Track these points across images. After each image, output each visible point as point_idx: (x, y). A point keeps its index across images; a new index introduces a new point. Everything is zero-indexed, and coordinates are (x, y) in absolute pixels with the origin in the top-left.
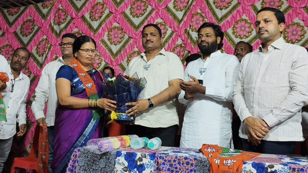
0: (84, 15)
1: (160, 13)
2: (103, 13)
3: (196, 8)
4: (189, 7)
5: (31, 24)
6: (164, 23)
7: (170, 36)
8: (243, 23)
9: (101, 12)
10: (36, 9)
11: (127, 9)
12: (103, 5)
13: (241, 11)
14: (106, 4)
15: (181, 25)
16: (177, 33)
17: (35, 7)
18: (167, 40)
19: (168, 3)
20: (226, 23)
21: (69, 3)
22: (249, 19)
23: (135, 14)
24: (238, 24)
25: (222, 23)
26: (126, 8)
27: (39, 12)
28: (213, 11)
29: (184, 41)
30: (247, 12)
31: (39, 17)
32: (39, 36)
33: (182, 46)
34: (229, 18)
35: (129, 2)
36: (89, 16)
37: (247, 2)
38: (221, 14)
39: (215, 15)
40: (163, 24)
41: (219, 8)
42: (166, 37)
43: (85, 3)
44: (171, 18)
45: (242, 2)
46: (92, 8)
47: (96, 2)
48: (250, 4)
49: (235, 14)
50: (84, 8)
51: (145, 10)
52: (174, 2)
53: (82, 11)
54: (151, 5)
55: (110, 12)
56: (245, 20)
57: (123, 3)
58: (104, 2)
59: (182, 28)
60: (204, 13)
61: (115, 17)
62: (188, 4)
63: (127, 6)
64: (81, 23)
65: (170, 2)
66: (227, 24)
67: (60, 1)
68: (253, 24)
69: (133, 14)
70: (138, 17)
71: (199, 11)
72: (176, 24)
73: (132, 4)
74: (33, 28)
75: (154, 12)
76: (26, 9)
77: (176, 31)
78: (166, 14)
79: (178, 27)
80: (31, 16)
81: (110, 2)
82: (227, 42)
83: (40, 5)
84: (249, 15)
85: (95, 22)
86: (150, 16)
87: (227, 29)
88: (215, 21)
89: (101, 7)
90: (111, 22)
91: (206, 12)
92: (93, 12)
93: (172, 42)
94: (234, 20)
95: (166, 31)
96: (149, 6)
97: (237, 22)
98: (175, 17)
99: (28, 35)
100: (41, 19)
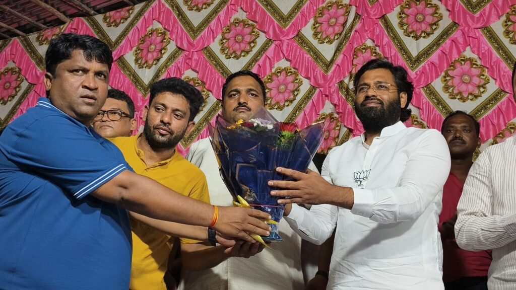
0: (122, 56)
1: (284, 48)
2: (163, 51)
3: (362, 38)
4: (346, 34)
5: (14, 77)
6: (293, 70)
7: (307, 97)
8: (466, 67)
9: (160, 48)
10: (26, 47)
11: (214, 41)
12: (164, 34)
13: (461, 40)
14: (169, 31)
15: (330, 73)
16: (322, 89)
17: (22, 41)
18: (301, 105)
19: (302, 27)
20: (427, 68)
21: (93, 31)
22: (480, 58)
23: (231, 52)
24: (455, 68)
25: (421, 66)
26: (212, 40)
27: (31, 53)
28: (400, 43)
29: (337, 107)
30: (472, 42)
31: (31, 62)
32: (30, 102)
33: (333, 118)
34: (434, 57)
35: (219, 27)
36: (134, 58)
37: (473, 21)
38: (418, 48)
39: (404, 50)
40: (291, 72)
41: (412, 35)
42: (299, 98)
43: (125, 32)
44: (308, 58)
45: (462, 21)
46: (140, 42)
47: (150, 28)
48: (479, 25)
49: (448, 46)
50: (123, 42)
51: (253, 42)
52: (314, 25)
53: (119, 47)
54: (265, 32)
55: (178, 47)
56: (470, 60)
57: (206, 29)
58: (165, 29)
59: (332, 79)
60: (379, 46)
61: (189, 58)
62: (344, 27)
63: (213, 35)
64: (116, 73)
65: (306, 25)
66: (431, 70)
67: (75, 29)
68: (487, 68)
69: (226, 52)
70: (237, 57)
71: (369, 43)
72: (320, 69)
73: (225, 31)
74: (19, 86)
75: (273, 46)
76: (5, 47)
77: (319, 86)
78: (298, 50)
79: (324, 77)
80: (14, 62)
81: (179, 27)
82: (434, 108)
83: (32, 37)
84: (477, 49)
85: (147, 70)
86: (264, 56)
87: (432, 81)
88: (405, 63)
89: (159, 39)
90: (179, 68)
91: (384, 44)
92: (142, 50)
93: (311, 110)
94: (445, 61)
95: (299, 87)
96: (261, 33)
97: (452, 65)
98: (317, 55)
99: (8, 101)
100: (34, 67)
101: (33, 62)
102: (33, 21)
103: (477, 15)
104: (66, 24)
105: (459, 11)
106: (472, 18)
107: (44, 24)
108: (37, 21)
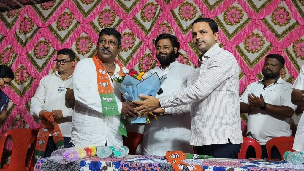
0: (50, 24)
1: (128, 23)
2: (71, 23)
3: (162, 19)
4: (156, 18)
6: (132, 34)
7: (138, 46)
9: (69, 21)
11: (95, 19)
12: (71, 15)
14: (73, 14)
15: (148, 35)
16: (145, 43)
18: (135, 50)
19: (136, 14)
21: (36, 12)
23: (103, 24)
25: (188, 33)
26: (94, 19)
27: (3, 21)
28: (179, 22)
29: (152, 51)
31: (4, 26)
32: (3, 45)
33: (150, 56)
35: (97, 12)
36: (56, 25)
38: (186, 25)
39: (181, 26)
40: (131, 35)
41: (184, 19)
42: (134, 46)
43: (52, 13)
44: (139, 28)
45: (206, 13)
46: (59, 18)
47: (64, 11)
48: (213, 16)
50: (51, 18)
51: (113, 20)
52: (141, 13)
53: (49, 20)
54: (119, 16)
55: (78, 21)
57: (91, 14)
58: (71, 12)
59: (150, 38)
60: (170, 23)
61: (83, 27)
62: (155, 14)
63: (95, 16)
64: (47, 33)
65: (138, 13)
67: (26, 10)
69: (101, 24)
71: (165, 22)
72: (144, 34)
73: (100, 15)
75: (122, 22)
77: (144, 41)
78: (134, 24)
79: (146, 37)
81: (78, 12)
83: (5, 14)
85: (63, 31)
86: (118, 27)
88: (181, 31)
89: (68, 17)
90: (78, 32)
91: (172, 22)
92: (60, 22)
93: (140, 52)
95: (134, 41)
96: (117, 16)
98: (143, 27)
100: (5, 28)
101: (5, 26)
102: (5, 6)
103: (212, 11)
104: (22, 8)
105: (204, 9)
106: (210, 12)
107: (10, 7)
108: (7, 6)
